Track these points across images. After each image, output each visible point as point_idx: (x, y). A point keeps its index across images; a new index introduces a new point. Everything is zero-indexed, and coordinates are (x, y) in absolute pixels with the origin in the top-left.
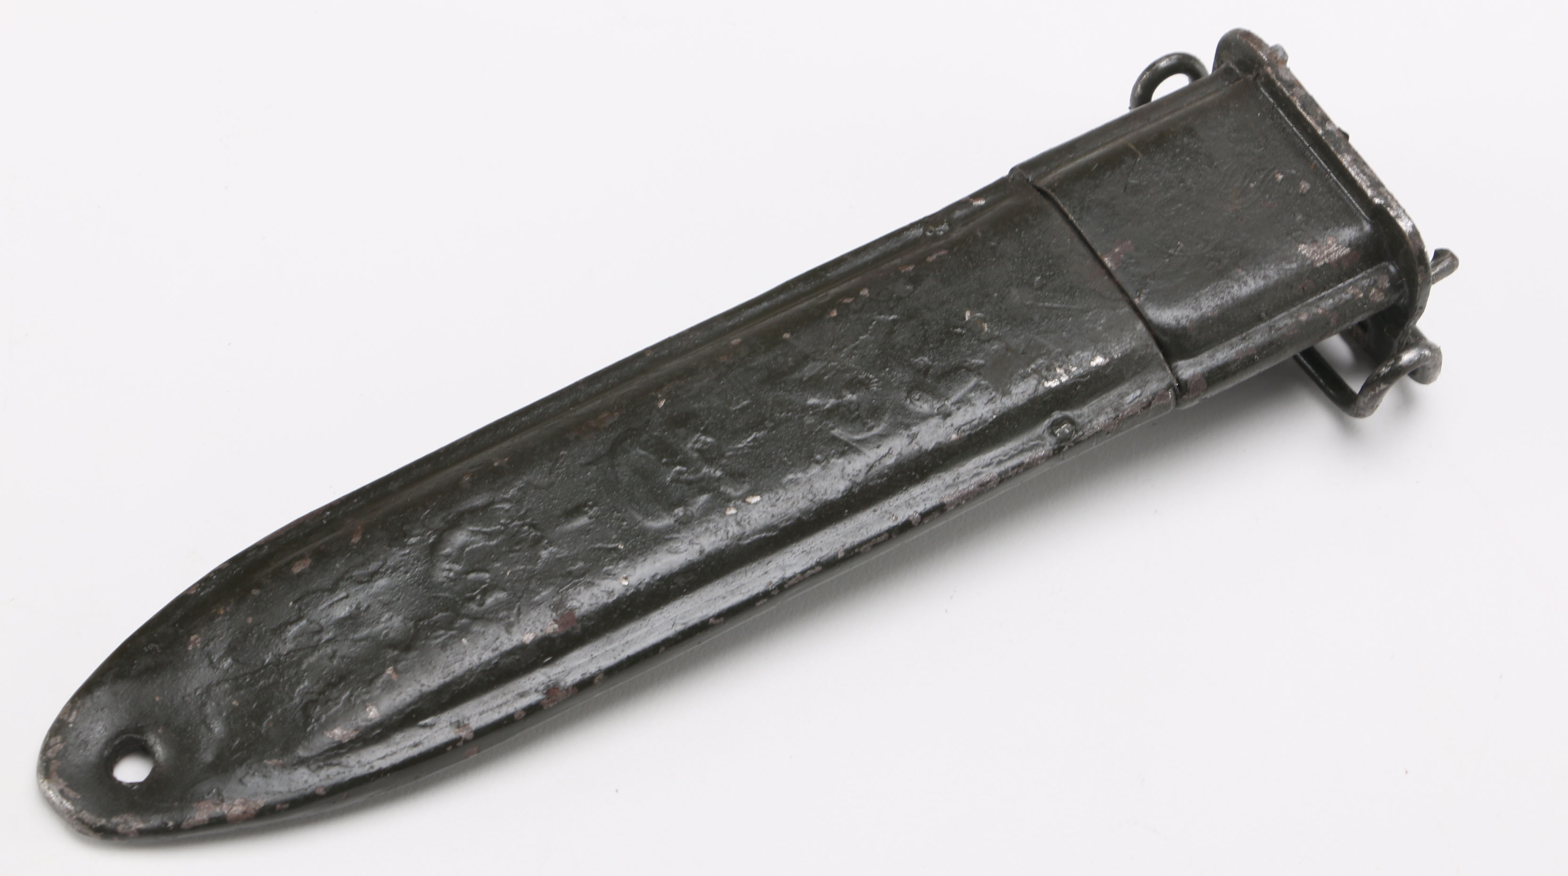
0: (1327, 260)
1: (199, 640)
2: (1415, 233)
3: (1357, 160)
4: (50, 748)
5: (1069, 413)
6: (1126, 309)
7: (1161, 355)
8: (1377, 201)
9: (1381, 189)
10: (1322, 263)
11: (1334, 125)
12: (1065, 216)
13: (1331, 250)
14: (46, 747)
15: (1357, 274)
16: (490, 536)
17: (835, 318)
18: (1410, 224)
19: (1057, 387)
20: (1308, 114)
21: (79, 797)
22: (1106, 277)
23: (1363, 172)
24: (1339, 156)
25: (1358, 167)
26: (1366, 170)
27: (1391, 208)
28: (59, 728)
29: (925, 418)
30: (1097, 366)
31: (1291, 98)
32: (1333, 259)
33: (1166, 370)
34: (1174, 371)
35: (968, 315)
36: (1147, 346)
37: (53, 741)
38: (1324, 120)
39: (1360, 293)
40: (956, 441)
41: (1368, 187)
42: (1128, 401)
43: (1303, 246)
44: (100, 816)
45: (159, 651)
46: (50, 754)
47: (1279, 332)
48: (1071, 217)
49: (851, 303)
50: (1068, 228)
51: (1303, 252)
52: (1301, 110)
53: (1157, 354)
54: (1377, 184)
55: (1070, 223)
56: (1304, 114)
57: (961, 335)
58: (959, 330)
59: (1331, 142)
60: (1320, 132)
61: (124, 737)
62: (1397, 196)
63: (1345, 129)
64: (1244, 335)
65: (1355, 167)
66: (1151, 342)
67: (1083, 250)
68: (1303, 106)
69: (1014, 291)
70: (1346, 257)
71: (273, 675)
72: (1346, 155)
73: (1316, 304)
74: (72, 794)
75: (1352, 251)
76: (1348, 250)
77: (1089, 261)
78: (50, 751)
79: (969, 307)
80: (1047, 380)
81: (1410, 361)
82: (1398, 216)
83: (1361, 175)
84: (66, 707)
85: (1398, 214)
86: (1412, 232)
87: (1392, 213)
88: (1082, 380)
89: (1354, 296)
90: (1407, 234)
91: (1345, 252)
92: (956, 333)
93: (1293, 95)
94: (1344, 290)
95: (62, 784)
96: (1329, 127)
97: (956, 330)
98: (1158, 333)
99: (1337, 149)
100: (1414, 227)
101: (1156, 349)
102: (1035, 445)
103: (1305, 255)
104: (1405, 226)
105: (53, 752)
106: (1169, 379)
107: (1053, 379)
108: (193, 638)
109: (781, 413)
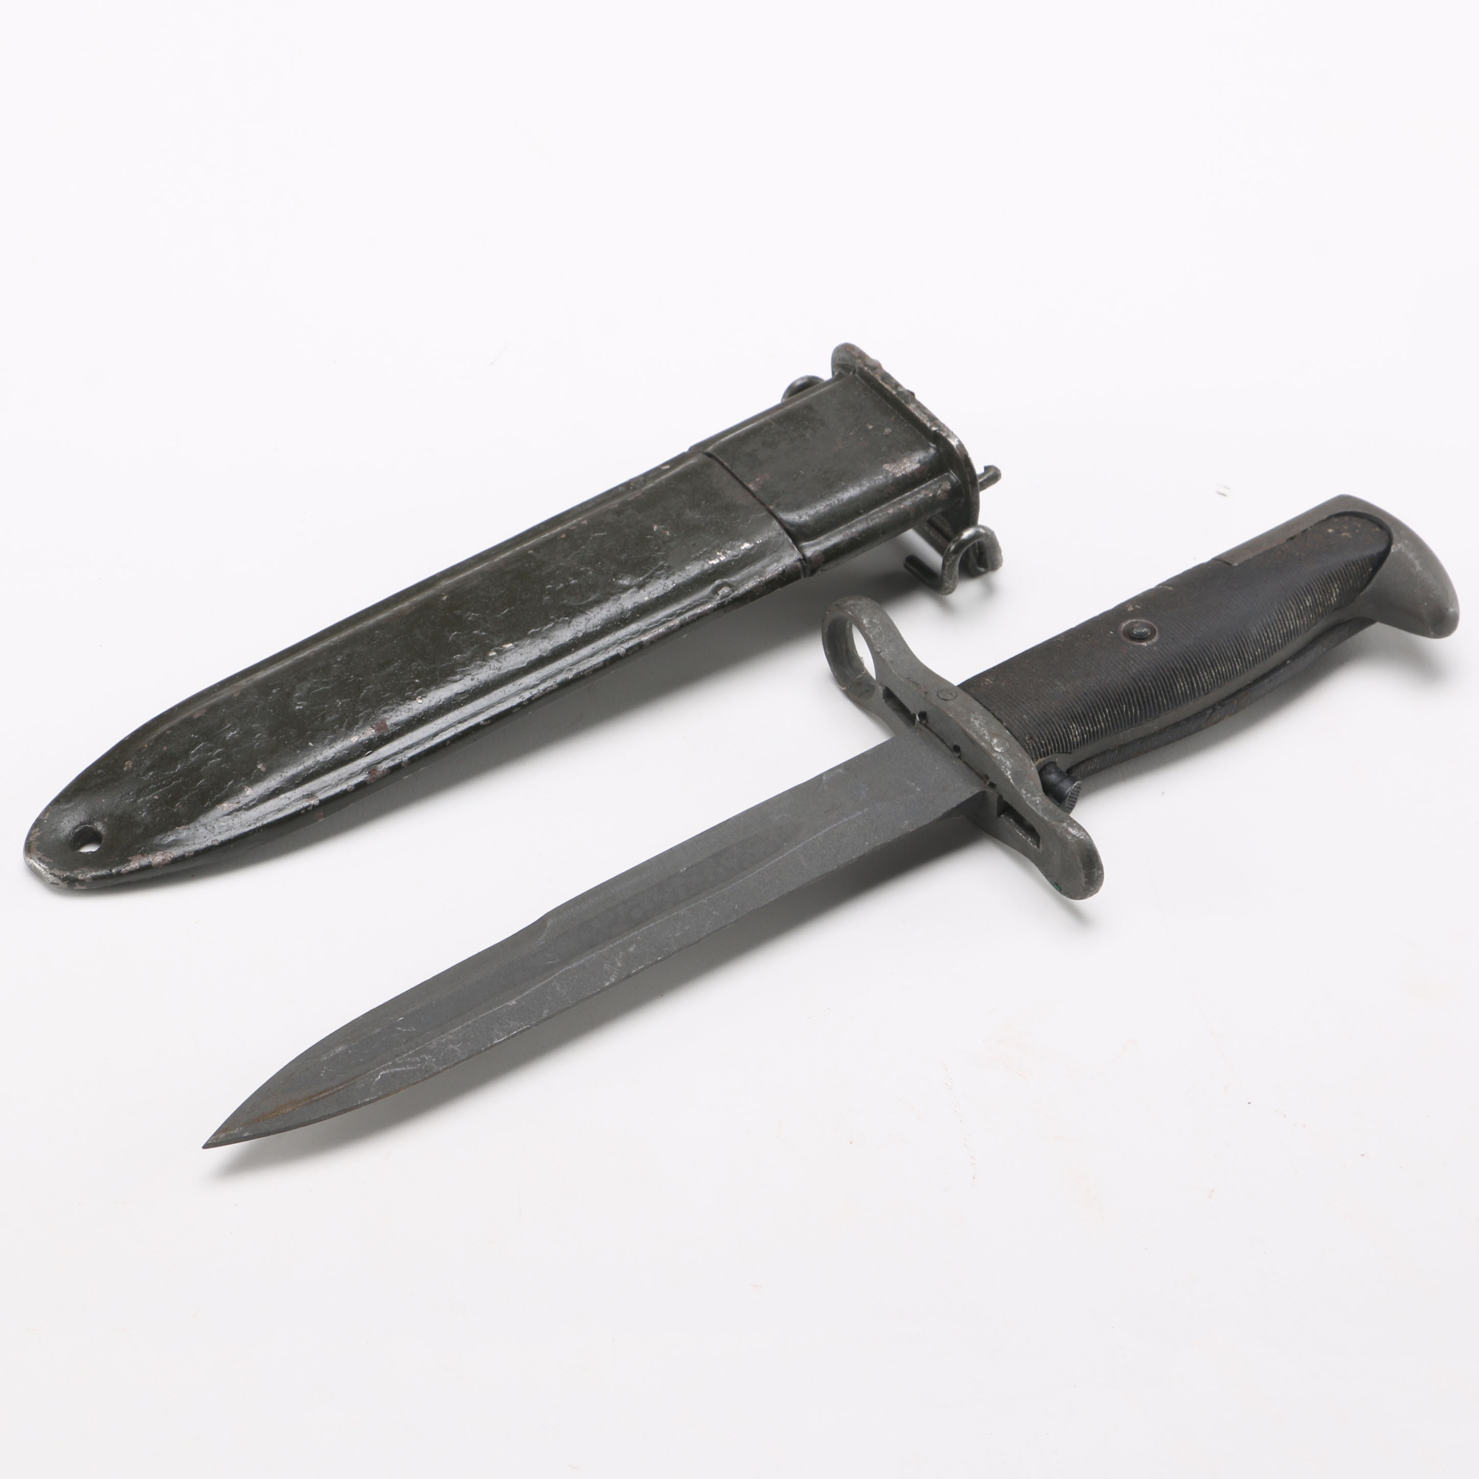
0: (904, 473)
1: (131, 763)
2: (961, 445)
3: (920, 406)
4: (31, 835)
5: (726, 580)
6: (765, 513)
7: (790, 540)
8: (934, 429)
9: (936, 421)
10: (901, 474)
11: (904, 388)
12: (723, 465)
13: (906, 465)
14: (30, 835)
15: (927, 481)
16: (327, 684)
17: (563, 539)
18: (956, 440)
19: (718, 563)
20: (886, 383)
21: (51, 861)
22: (751, 497)
23: (925, 413)
24: (907, 406)
25: (920, 410)
26: (926, 411)
27: (943, 431)
28: (38, 823)
29: (625, 589)
30: (745, 549)
31: (874, 375)
32: (908, 471)
33: (794, 549)
34: (800, 550)
35: (655, 528)
36: (780, 534)
37: (34, 831)
38: (897, 385)
39: (929, 494)
40: (648, 601)
41: (927, 421)
42: (769, 570)
43: (886, 465)
44: (65, 870)
45: (105, 773)
46: (31, 839)
47: (874, 521)
48: (726, 464)
49: (576, 529)
50: (725, 472)
51: (887, 469)
52: (881, 382)
53: (787, 538)
54: (933, 419)
55: (726, 468)
56: (883, 384)
57: (650, 540)
58: (649, 537)
59: (902, 398)
60: (894, 393)
61: (82, 826)
62: (947, 425)
63: (911, 390)
64: (849, 524)
65: (918, 410)
66: (782, 531)
67: (736, 483)
68: (883, 379)
69: (687, 511)
70: (917, 470)
71: (181, 778)
72: (912, 404)
73: (900, 502)
74: (47, 860)
75: (921, 466)
76: (918, 465)
77: (739, 489)
78: (32, 837)
79: (656, 523)
80: (711, 560)
81: (969, 536)
82: (948, 436)
83: (923, 415)
84: (42, 812)
85: (948, 434)
86: (959, 444)
87: (944, 435)
88: (735, 558)
89: (926, 495)
90: (955, 447)
91: (916, 467)
92: (647, 539)
93: (875, 374)
94: (918, 492)
95: (40, 854)
96: (900, 390)
97: (647, 537)
98: (787, 526)
99: (906, 402)
100: (959, 441)
101: (786, 536)
102: (704, 601)
103: (888, 470)
104: (954, 443)
105: (33, 838)
106: (796, 555)
107: (715, 559)
108: (126, 763)
109: (526, 595)
